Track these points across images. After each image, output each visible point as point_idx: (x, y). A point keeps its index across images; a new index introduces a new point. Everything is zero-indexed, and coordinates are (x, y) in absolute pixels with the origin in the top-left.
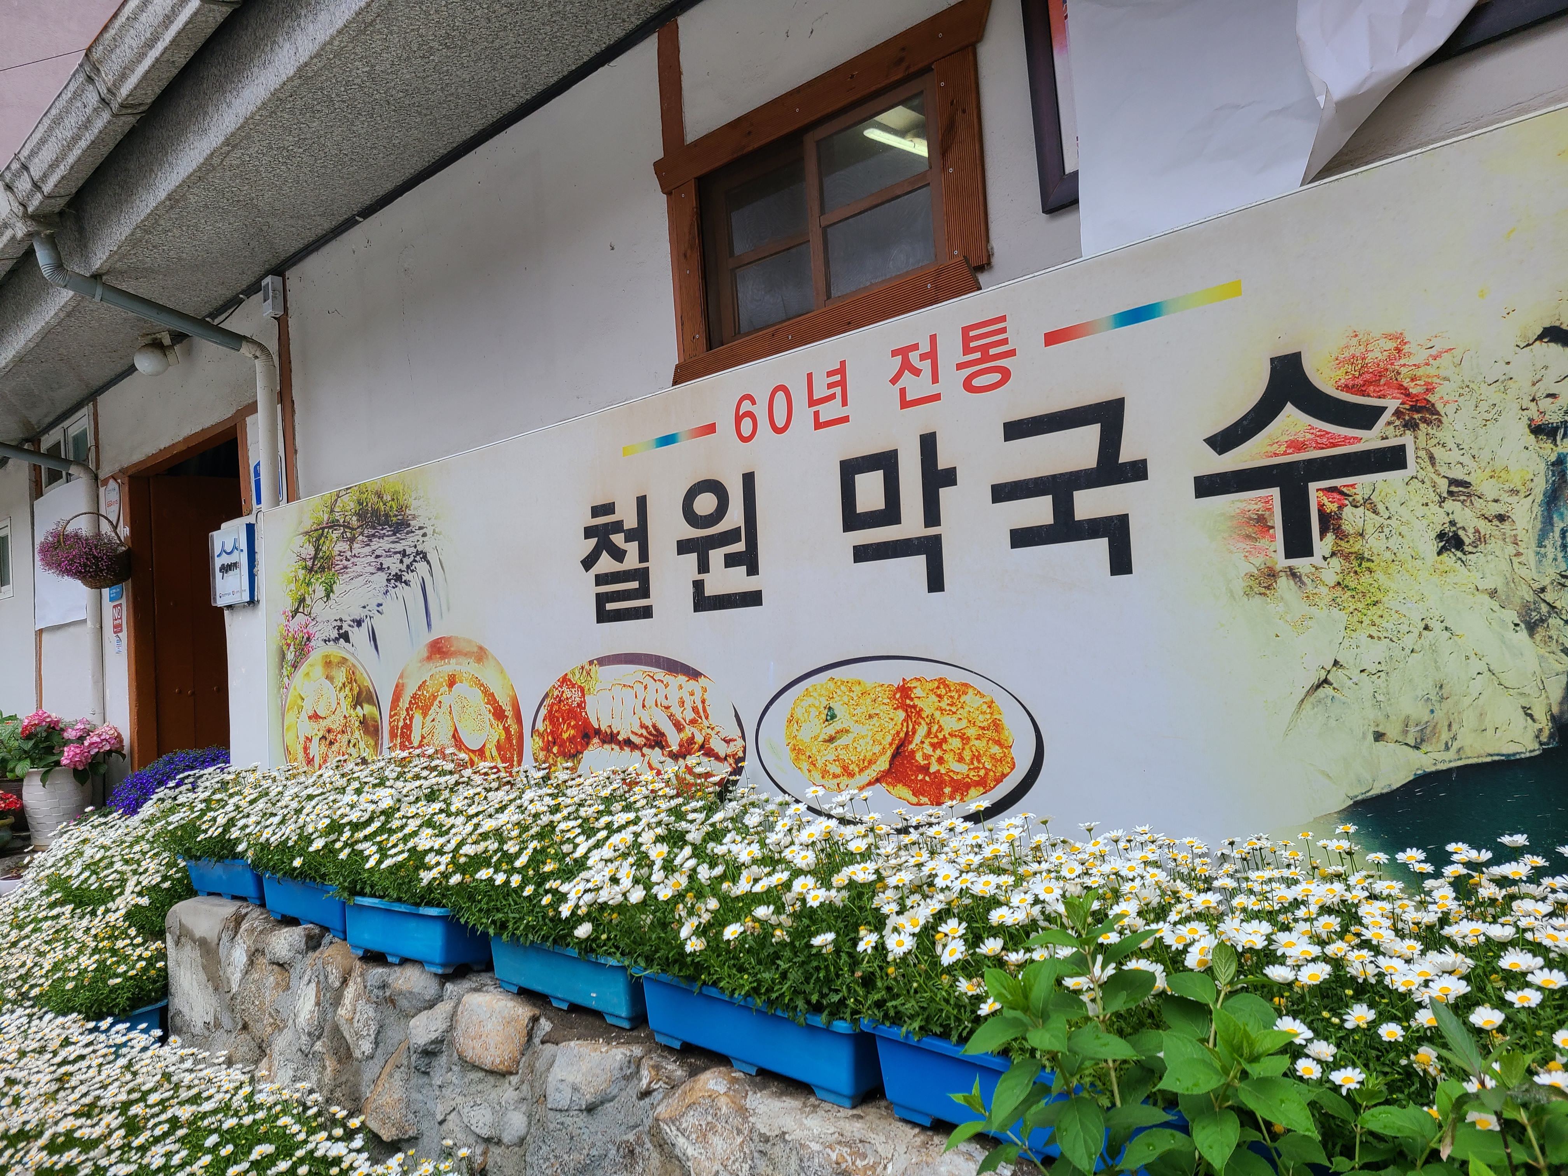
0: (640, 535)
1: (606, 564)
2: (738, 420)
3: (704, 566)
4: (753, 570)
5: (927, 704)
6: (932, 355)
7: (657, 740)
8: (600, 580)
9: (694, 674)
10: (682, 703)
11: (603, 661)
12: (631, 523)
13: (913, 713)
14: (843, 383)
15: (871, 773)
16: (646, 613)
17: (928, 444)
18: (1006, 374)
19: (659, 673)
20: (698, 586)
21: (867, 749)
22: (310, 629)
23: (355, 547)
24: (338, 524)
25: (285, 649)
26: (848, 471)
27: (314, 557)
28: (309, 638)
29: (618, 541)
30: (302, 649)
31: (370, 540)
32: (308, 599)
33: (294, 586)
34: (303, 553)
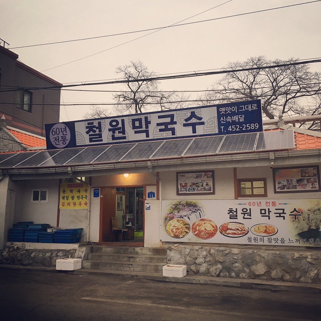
0: (236, 212)
1: (231, 214)
2: (249, 204)
3: (244, 215)
4: (250, 216)
5: (268, 227)
6: (269, 203)
7: (238, 229)
8: (230, 215)
9: (243, 224)
10: (241, 226)
11: (230, 222)
12: (235, 210)
14: (261, 203)
15: (263, 232)
16: (237, 219)
17: (269, 209)
18: (276, 206)
19: (238, 224)
20: (244, 217)
21: (262, 230)
22: (174, 216)
23: (185, 208)
24: (181, 204)
25: (167, 218)
26: (261, 210)
27: (175, 208)
28: (173, 217)
29: (233, 212)
30: (172, 218)
31: (188, 207)
32: (173, 212)
33: (170, 211)
34: (173, 207)
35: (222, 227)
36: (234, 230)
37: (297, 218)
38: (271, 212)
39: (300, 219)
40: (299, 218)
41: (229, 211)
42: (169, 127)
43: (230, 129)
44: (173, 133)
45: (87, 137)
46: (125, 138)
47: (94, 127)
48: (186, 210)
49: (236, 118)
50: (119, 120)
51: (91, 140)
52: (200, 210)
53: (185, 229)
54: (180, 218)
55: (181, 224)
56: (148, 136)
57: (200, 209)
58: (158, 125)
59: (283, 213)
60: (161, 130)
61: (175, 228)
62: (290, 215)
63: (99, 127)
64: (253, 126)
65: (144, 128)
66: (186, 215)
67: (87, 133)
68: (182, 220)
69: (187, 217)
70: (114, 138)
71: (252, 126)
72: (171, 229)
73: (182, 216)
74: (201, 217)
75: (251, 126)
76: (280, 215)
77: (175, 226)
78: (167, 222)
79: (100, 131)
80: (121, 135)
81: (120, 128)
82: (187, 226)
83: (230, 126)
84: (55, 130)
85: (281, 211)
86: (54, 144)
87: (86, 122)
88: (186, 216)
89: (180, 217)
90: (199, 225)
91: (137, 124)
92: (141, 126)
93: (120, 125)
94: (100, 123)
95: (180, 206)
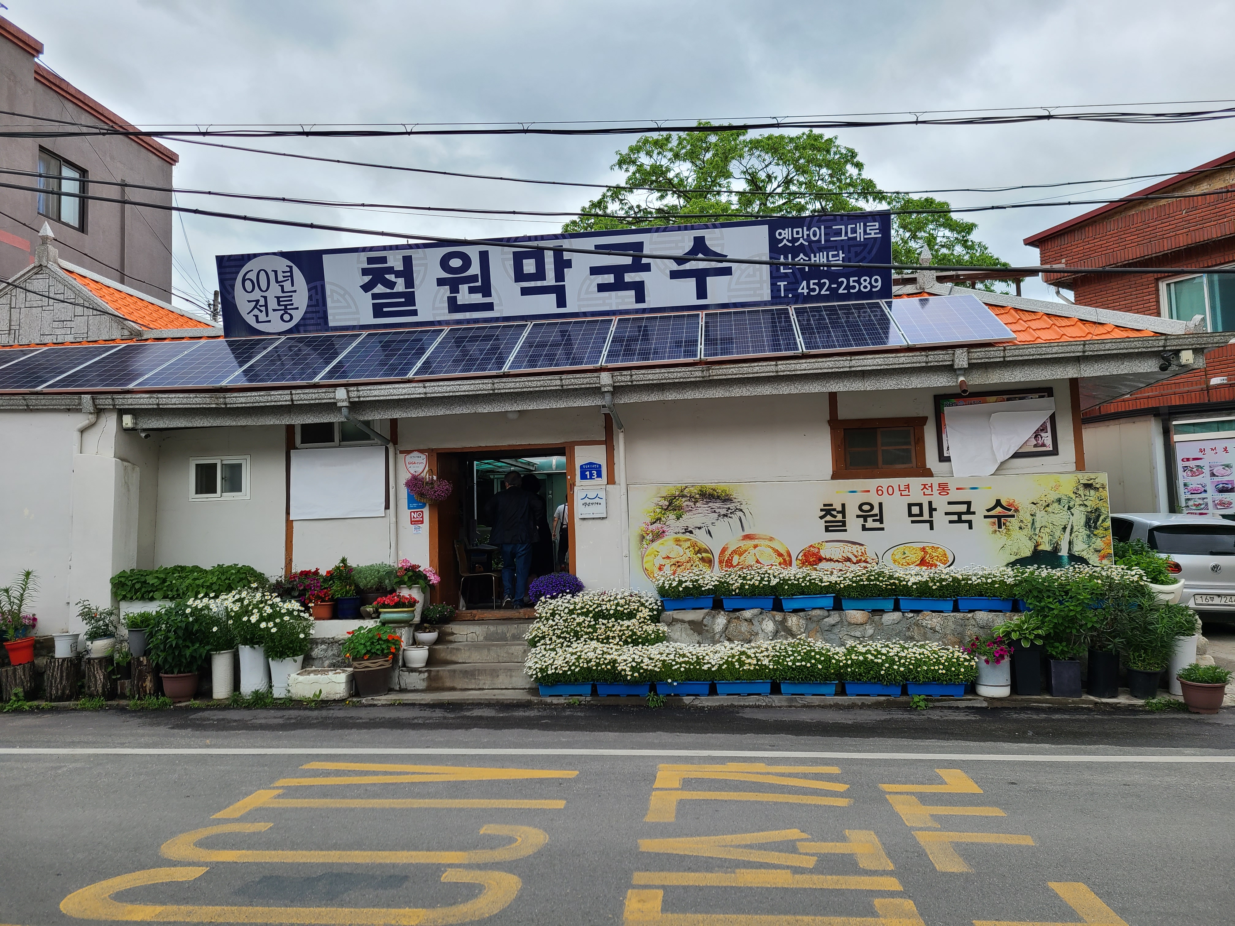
0: (843, 512)
1: (829, 518)
2: (877, 491)
3: (865, 521)
4: (882, 523)
5: (930, 551)
6: (931, 487)
7: (848, 560)
8: (826, 522)
9: (862, 545)
10: (857, 551)
11: (827, 542)
12: (840, 509)
13: (926, 553)
14: (908, 488)
15: (915, 564)
16: (846, 531)
17: (930, 503)
18: (948, 493)
19: (849, 545)
20: (863, 526)
21: (914, 560)
22: (665, 529)
23: (698, 504)
24: (686, 496)
25: (645, 535)
26: (910, 506)
27: (669, 506)
28: (664, 532)
29: (834, 513)
30: (658, 535)
31: (707, 503)
32: (663, 519)
33: (652, 514)
34: (660, 503)
35: (805, 555)
36: (837, 561)
37: (1004, 524)
38: (935, 510)
39: (1010, 528)
40: (1008, 524)
41: (822, 510)
42: (629, 277)
43: (803, 289)
44: (640, 298)
45: (366, 301)
46: (489, 307)
47: (391, 270)
48: (700, 511)
49: (820, 258)
50: (473, 253)
51: (378, 311)
52: (741, 510)
53: (698, 563)
54: (683, 533)
55: (688, 550)
56: (561, 302)
57: (741, 508)
58: (595, 271)
59: (969, 512)
60: (602, 288)
61: (668, 561)
62: (986, 517)
63: (407, 273)
64: (866, 284)
65: (550, 280)
66: (702, 525)
67: (366, 288)
68: (690, 540)
69: (703, 529)
70: (454, 306)
71: (864, 284)
72: (658, 566)
73: (690, 529)
74: (743, 530)
75: (860, 284)
76: (960, 518)
77: (668, 557)
78: (646, 546)
79: (410, 283)
80: (477, 298)
81: (474, 278)
82: (704, 555)
83: (804, 283)
84: (252, 276)
85: (963, 508)
86: (251, 321)
87: (364, 256)
88: (700, 528)
89: (684, 531)
90: (739, 552)
91: (529, 266)
92: (540, 274)
93: (475, 269)
94: (408, 261)
95: (684, 500)
